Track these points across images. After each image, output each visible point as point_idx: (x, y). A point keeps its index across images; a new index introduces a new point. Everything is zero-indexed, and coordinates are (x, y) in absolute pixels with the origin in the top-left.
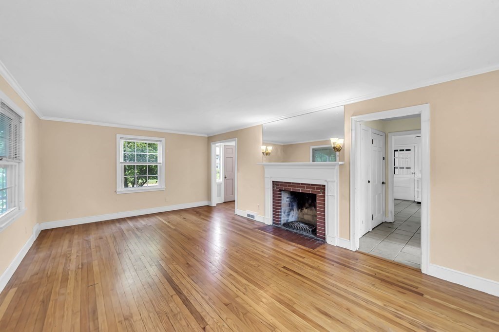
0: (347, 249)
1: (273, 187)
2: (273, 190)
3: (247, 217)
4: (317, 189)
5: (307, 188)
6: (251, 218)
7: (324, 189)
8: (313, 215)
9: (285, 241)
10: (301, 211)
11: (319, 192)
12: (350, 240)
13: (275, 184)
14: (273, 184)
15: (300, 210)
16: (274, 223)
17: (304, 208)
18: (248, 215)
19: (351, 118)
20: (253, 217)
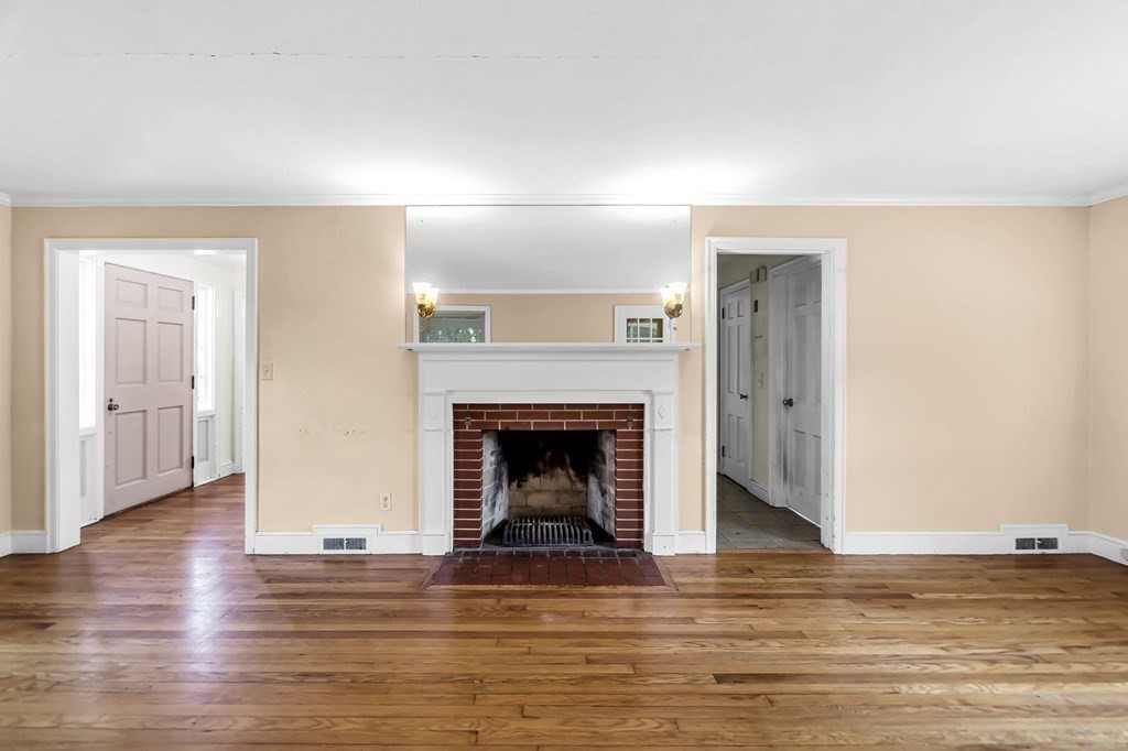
0: (698, 555)
1: (456, 425)
2: (456, 435)
3: (324, 552)
4: (620, 415)
5: (587, 416)
6: (346, 551)
7: (641, 415)
8: (557, 491)
9: (576, 590)
10: (519, 486)
11: (625, 425)
12: (704, 530)
13: (461, 412)
14: (456, 415)
15: (515, 484)
16: (457, 544)
17: (531, 477)
18: (329, 543)
19: (707, 239)
20: (359, 543)
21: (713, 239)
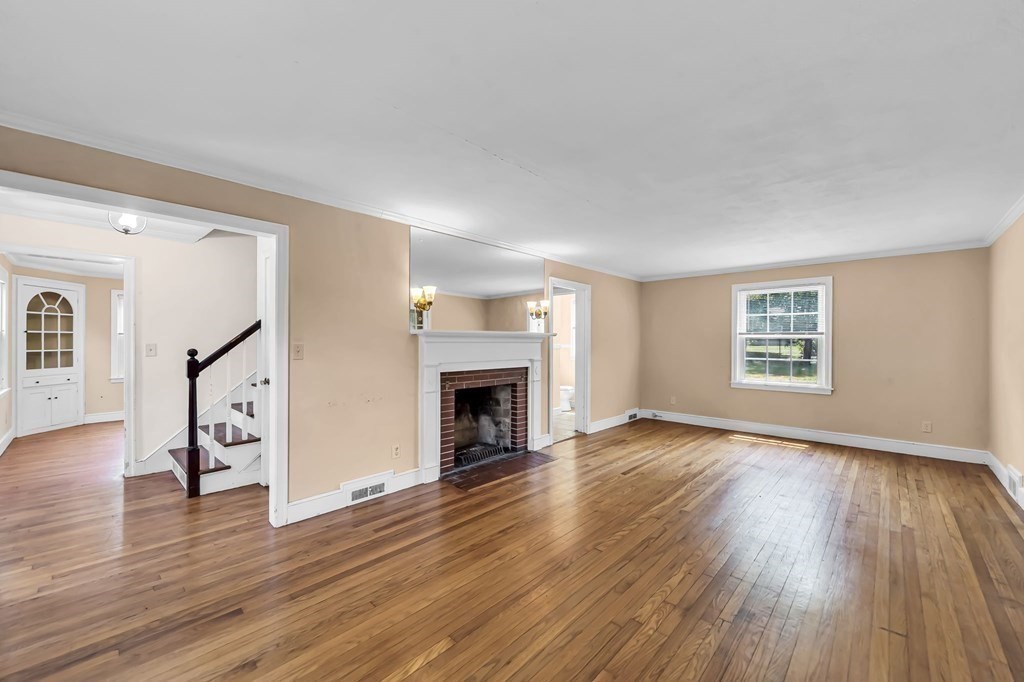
1: (442, 387)
2: (442, 395)
6: (370, 498)
8: (463, 430)
11: (520, 380)
12: (549, 433)
13: (445, 378)
14: (442, 381)
16: (442, 471)
18: (356, 495)
19: (550, 278)
20: (380, 488)
21: (553, 278)
